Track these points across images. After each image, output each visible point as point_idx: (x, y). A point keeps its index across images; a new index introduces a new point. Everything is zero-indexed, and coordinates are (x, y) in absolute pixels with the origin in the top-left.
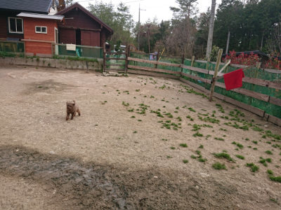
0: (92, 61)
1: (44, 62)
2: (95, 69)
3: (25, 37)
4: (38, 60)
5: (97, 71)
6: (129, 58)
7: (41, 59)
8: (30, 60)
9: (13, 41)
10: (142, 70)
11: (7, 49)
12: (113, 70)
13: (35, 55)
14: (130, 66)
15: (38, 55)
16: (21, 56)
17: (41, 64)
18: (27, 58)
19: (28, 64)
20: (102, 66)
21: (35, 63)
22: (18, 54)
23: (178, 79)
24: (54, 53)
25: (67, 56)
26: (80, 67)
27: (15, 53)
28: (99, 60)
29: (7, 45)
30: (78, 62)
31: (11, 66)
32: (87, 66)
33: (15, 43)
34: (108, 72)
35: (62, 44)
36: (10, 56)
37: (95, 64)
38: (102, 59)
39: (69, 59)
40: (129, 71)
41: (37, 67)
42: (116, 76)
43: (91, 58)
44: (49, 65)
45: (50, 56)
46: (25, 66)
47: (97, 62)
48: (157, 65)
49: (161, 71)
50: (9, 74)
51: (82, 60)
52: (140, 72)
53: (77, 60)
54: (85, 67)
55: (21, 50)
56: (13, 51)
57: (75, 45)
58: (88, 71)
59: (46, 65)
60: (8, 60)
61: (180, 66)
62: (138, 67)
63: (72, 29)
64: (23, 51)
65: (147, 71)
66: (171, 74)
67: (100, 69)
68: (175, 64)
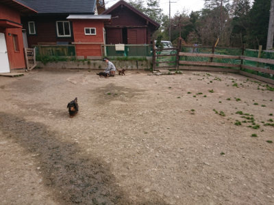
0: (140, 60)
1: (94, 64)
2: (144, 68)
3: (75, 40)
4: (89, 63)
5: (146, 70)
6: (181, 54)
7: (92, 62)
8: (81, 63)
9: (64, 45)
10: (195, 65)
11: (59, 53)
12: (163, 67)
13: (85, 57)
14: (181, 62)
15: (88, 57)
16: (72, 60)
17: (92, 67)
18: (79, 61)
19: (80, 67)
20: (152, 65)
21: (86, 67)
22: (70, 57)
23: (237, 73)
24: (104, 54)
25: (116, 57)
26: (129, 67)
27: (67, 57)
28: (148, 58)
29: (58, 49)
30: (128, 62)
31: (64, 70)
32: (137, 65)
33: (65, 47)
34: (158, 71)
35: (111, 45)
36: (63, 60)
37: (144, 63)
38: (151, 57)
39: (118, 59)
40: (180, 67)
41: (89, 70)
42: (169, 74)
43: (139, 57)
44: (100, 67)
45: (100, 57)
46: (78, 70)
47: (146, 60)
48: (212, 58)
49: (216, 64)
50: (68, 79)
51: (131, 60)
52: (192, 68)
53: (126, 60)
54: (135, 67)
55: (72, 53)
56: (64, 55)
57: (124, 45)
58: (138, 71)
59: (97, 67)
60: (61, 65)
61: (239, 58)
62: (190, 63)
63: (118, 28)
64: (74, 54)
65: (201, 66)
66: (230, 68)
67: (149, 68)
68: (233, 56)
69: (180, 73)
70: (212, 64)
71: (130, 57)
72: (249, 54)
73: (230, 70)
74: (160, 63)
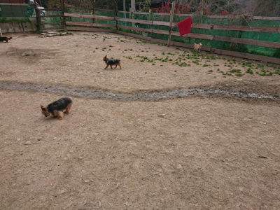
0: (22, 22)
2: (29, 30)
5: (33, 33)
6: (66, 14)
12: (51, 29)
20: (38, 26)
23: (115, 32)
26: (10, 30)
28: (31, 19)
30: (8, 25)
34: (46, 32)
37: (28, 24)
38: (34, 19)
40: (68, 28)
43: (20, 18)
47: (30, 22)
48: (94, 19)
49: (99, 25)
51: (11, 22)
52: (79, 29)
53: (4, 21)
54: (18, 29)
61: (115, 20)
62: (76, 24)
65: (86, 26)
66: (109, 28)
67: (35, 30)
68: (110, 17)
69: (71, 34)
70: (95, 25)
71: (8, 18)
72: (122, 16)
73: (109, 30)
74: (46, 24)
